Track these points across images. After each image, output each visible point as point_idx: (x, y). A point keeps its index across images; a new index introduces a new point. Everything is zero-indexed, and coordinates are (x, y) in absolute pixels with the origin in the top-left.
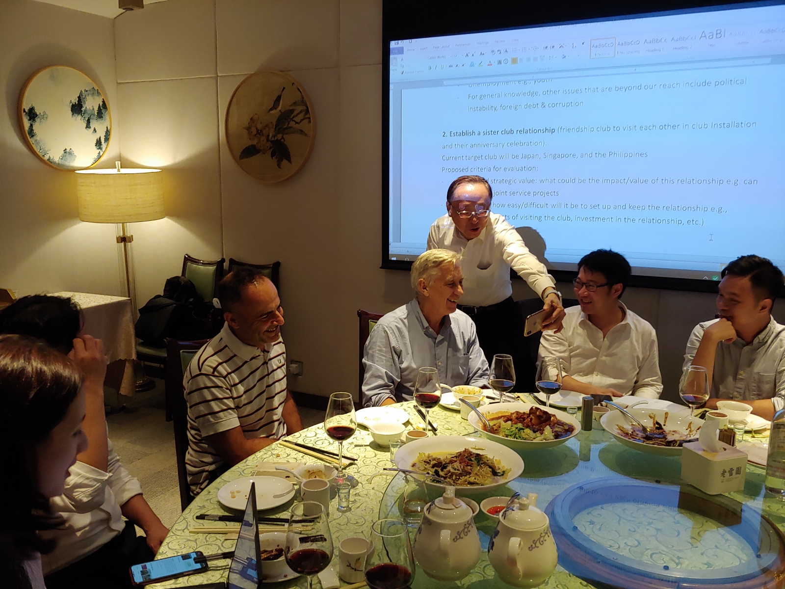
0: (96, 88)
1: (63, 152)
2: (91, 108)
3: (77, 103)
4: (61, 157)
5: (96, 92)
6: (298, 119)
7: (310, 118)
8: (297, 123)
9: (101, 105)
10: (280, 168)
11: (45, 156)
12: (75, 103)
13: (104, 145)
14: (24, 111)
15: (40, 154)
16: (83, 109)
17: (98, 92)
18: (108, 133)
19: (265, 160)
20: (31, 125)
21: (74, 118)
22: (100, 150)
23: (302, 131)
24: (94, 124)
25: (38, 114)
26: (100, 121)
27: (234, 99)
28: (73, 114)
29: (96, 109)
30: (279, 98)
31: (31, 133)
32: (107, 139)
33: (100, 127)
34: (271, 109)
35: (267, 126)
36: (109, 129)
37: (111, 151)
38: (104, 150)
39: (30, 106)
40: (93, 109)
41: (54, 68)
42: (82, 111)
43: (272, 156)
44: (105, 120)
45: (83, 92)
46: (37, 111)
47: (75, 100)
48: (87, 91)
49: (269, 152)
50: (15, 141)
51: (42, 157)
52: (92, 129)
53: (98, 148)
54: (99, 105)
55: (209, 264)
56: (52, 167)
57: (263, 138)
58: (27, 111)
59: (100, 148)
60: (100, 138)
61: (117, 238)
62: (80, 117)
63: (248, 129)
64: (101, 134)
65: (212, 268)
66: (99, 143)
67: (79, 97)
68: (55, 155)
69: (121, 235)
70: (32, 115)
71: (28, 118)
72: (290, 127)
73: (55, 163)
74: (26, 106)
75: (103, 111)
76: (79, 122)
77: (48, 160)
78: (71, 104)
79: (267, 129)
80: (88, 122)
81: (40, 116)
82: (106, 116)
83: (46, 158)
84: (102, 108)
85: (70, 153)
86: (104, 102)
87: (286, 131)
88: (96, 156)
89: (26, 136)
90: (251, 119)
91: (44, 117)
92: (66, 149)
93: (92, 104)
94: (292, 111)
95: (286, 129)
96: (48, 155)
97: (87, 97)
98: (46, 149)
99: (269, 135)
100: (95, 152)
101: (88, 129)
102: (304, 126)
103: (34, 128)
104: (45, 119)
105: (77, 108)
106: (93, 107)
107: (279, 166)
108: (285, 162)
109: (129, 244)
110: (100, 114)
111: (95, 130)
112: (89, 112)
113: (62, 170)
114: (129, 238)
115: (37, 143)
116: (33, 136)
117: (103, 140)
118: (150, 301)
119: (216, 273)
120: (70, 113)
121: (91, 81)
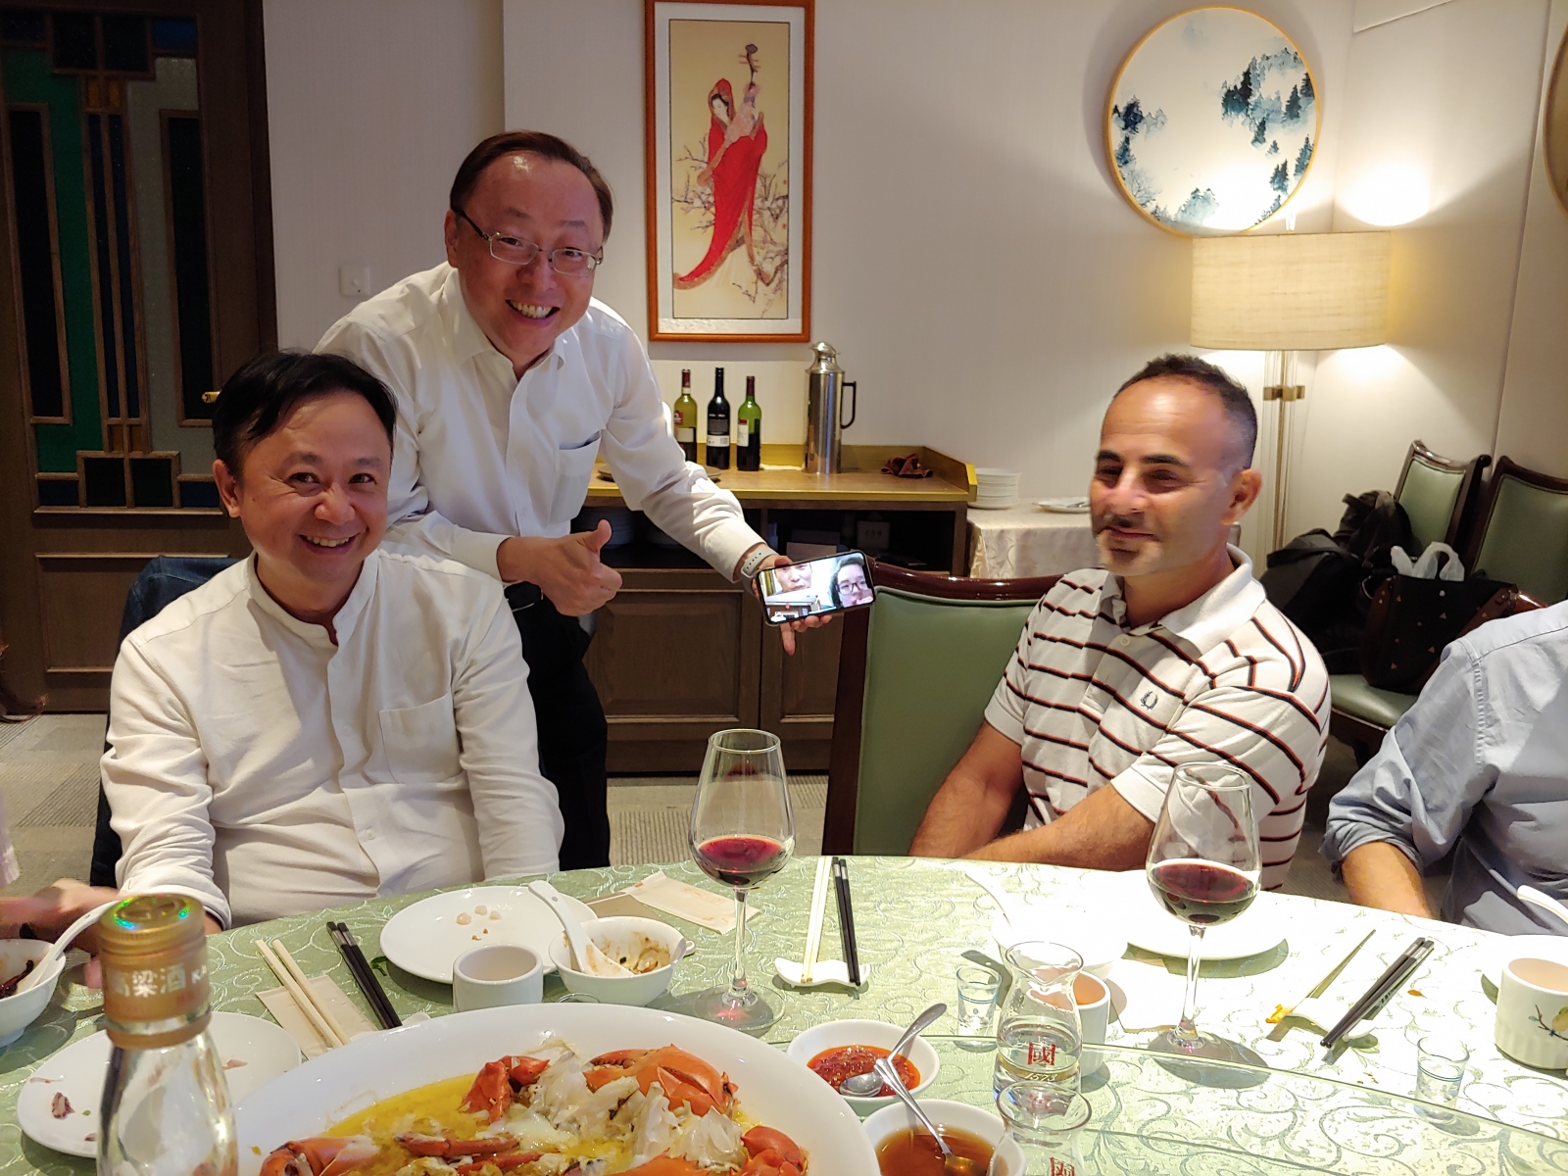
0: (1292, 50)
1: (1189, 197)
2: (1273, 97)
3: (1239, 87)
4: (1183, 208)
5: (1290, 59)
9: (1299, 88)
11: (1148, 204)
12: (1235, 87)
13: (1292, 180)
14: (1116, 110)
15: (1137, 201)
16: (1252, 100)
17: (1295, 58)
18: (1307, 152)
20: (1127, 140)
21: (1228, 120)
22: (1280, 192)
24: (1275, 133)
25: (1144, 115)
26: (1292, 125)
28: (1227, 111)
29: (1286, 97)
31: (1124, 155)
32: (1302, 166)
33: (1288, 140)
36: (1311, 142)
37: (1307, 196)
38: (1289, 191)
39: (1129, 100)
40: (1279, 98)
41: (1198, 11)
42: (1248, 104)
44: (1305, 122)
45: (1259, 60)
46: (1144, 109)
47: (1235, 81)
48: (1268, 58)
50: (1089, 174)
51: (1139, 206)
52: (1268, 144)
53: (1276, 186)
54: (1295, 88)
55: (1448, 467)
56: (1165, 231)
58: (1121, 110)
59: (1282, 188)
60: (1285, 165)
62: (1242, 117)
64: (1290, 154)
65: (1456, 478)
66: (1280, 175)
67: (1247, 74)
68: (1170, 202)
70: (1132, 117)
71: (1123, 124)
73: (1168, 220)
74: (1121, 101)
75: (1302, 102)
76: (1240, 127)
77: (1154, 213)
78: (1225, 90)
80: (1262, 127)
81: (1148, 119)
82: (1310, 111)
83: (1150, 208)
84: (1299, 95)
85: (1205, 199)
86: (1308, 82)
88: (1268, 206)
89: (1114, 162)
91: (1160, 119)
92: (1197, 190)
93: (1274, 88)
96: (1154, 204)
97: (1266, 71)
98: (1152, 190)
100: (1271, 194)
101: (1257, 144)
103: (1131, 146)
104: (1159, 125)
105: (1238, 98)
106: (1277, 93)
109: (1288, 403)
110: (1294, 109)
111: (1275, 147)
112: (1265, 106)
113: (1177, 236)
114: (1291, 390)
115: (1134, 176)
116: (1126, 162)
117: (1291, 170)
118: (1296, 540)
119: (1460, 492)
120: (1220, 109)
121: (1280, 34)
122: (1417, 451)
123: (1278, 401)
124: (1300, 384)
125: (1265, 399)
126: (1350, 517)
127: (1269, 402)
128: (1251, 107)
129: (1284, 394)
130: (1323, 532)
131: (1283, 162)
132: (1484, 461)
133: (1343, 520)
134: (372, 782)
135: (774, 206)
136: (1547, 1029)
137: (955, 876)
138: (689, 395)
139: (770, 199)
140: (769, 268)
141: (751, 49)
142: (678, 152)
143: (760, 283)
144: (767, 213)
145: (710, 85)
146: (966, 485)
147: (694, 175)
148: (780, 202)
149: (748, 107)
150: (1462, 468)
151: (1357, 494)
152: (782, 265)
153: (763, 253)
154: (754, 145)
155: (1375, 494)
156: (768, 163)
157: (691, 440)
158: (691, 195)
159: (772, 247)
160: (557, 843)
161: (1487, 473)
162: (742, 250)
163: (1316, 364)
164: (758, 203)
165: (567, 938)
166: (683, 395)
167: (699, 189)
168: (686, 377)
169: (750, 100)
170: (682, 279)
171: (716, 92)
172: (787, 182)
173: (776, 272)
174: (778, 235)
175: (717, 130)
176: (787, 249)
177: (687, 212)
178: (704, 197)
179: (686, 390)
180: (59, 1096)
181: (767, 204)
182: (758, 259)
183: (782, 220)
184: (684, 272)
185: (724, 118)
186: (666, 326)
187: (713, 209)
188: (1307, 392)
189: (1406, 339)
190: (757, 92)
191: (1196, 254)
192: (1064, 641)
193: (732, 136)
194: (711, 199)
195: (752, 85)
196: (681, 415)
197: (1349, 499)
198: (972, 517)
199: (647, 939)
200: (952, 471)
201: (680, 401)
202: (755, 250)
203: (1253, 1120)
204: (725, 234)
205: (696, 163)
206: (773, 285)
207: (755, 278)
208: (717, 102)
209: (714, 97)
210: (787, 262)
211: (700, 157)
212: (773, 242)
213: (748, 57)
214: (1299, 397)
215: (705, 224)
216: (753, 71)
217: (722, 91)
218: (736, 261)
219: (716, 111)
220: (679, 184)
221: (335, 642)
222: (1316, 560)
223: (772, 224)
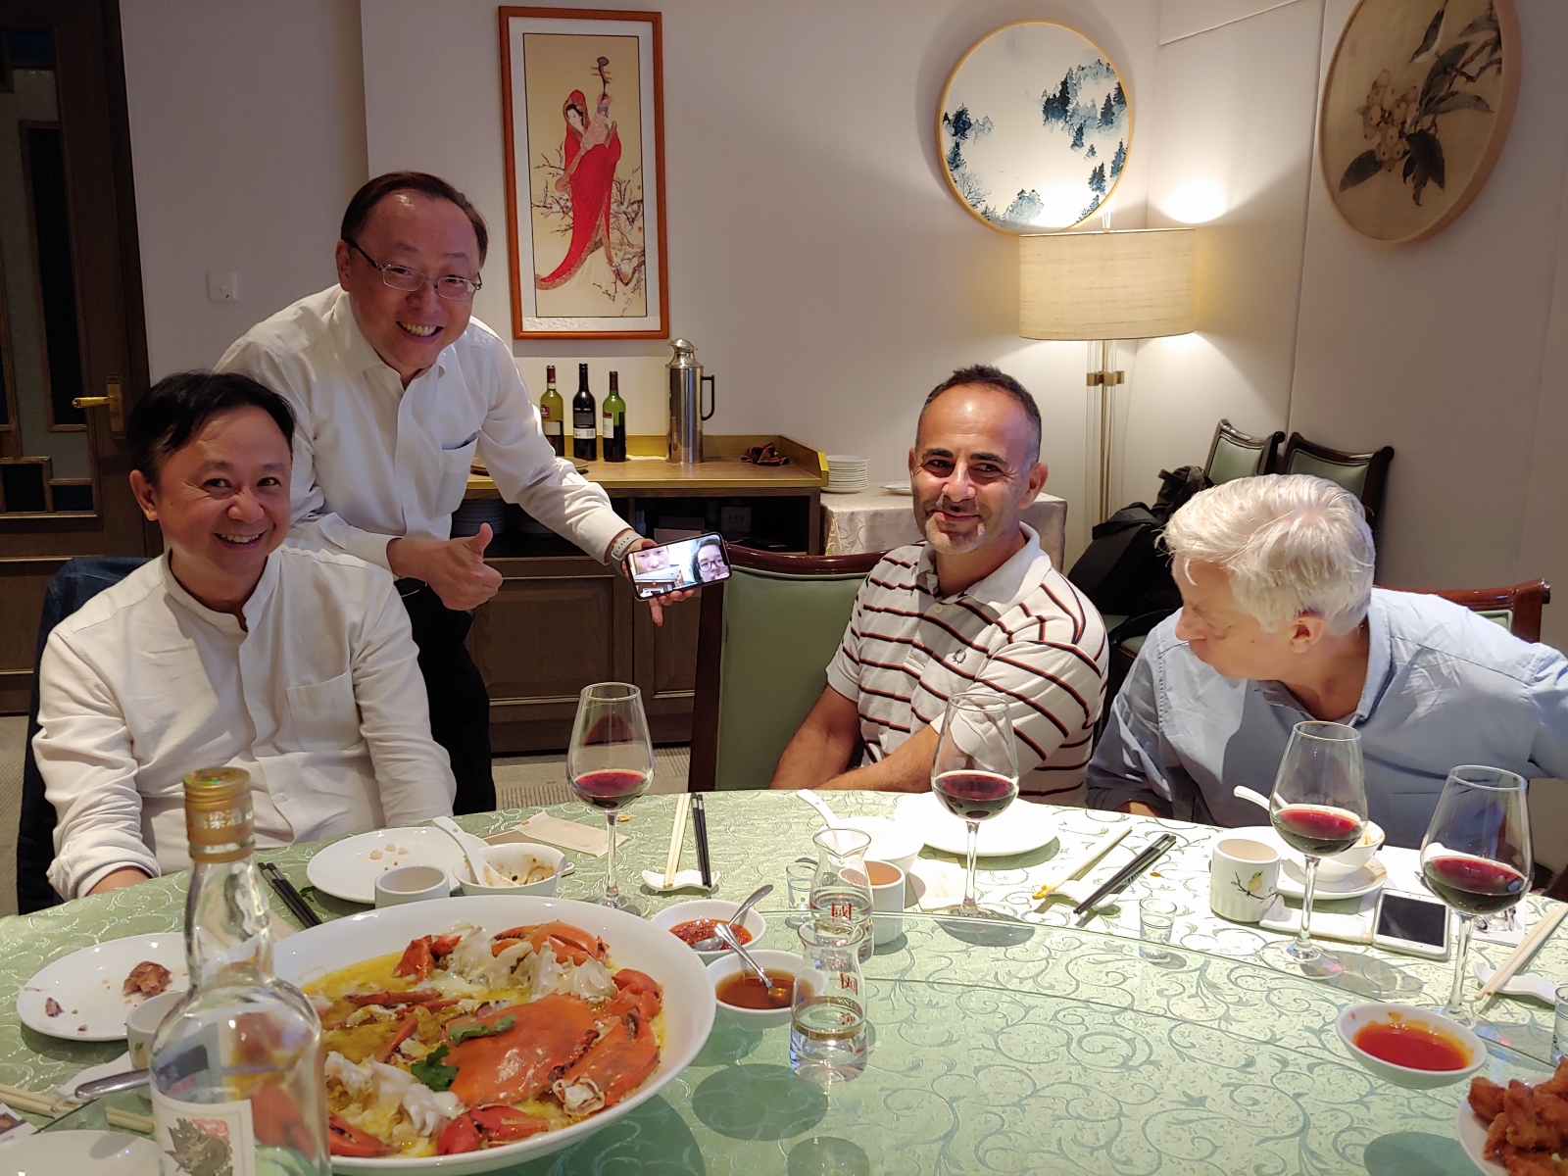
0: (1105, 61)
1: (1016, 197)
2: (1089, 105)
3: (1058, 95)
4: (1011, 208)
5: (1106, 69)
6: (1472, 69)
9: (1112, 97)
10: (1418, 204)
11: (978, 205)
12: (1054, 95)
13: (1109, 182)
14: (946, 117)
15: (968, 202)
16: (1070, 107)
17: (1108, 69)
18: (1121, 154)
19: (1387, 188)
20: (957, 145)
21: (1049, 126)
22: (1098, 193)
23: (1479, 98)
24: (1091, 138)
25: (972, 122)
26: (1106, 130)
28: (1047, 118)
29: (1100, 105)
30: (1439, 16)
31: (955, 160)
32: (1117, 169)
33: (1104, 143)
34: (1417, 53)
35: (1403, 98)
36: (1125, 146)
37: (1121, 196)
38: (1107, 192)
39: (958, 108)
40: (1094, 106)
41: (1017, 26)
42: (1067, 111)
43: (1405, 175)
44: (1118, 127)
45: (1075, 71)
46: (972, 117)
47: (1054, 90)
48: (1083, 69)
49: (1401, 166)
50: (922, 176)
51: (971, 207)
52: (1087, 147)
53: (1094, 187)
54: (1109, 96)
55: (1248, 443)
56: (992, 228)
57: (1393, 132)
58: (951, 117)
59: (1100, 188)
60: (1102, 167)
61: (1088, 375)
62: (1061, 123)
63: (1365, 112)
64: (1106, 157)
65: (1256, 454)
66: (1098, 178)
67: (1064, 84)
68: (999, 203)
69: (1099, 369)
70: (961, 124)
71: (953, 131)
72: (1453, 94)
73: (997, 219)
74: (950, 108)
75: (1115, 109)
76: (1059, 133)
77: (983, 213)
78: (1045, 99)
79: (1403, 105)
80: (1080, 132)
81: (976, 126)
82: (1122, 117)
83: (981, 208)
84: (1112, 103)
85: (1031, 200)
86: (1119, 89)
87: (1443, 105)
88: (1087, 204)
89: (946, 167)
91: (987, 125)
92: (1023, 191)
93: (1090, 96)
94: (1465, 47)
95: (1443, 99)
96: (984, 204)
97: (1082, 81)
98: (981, 192)
99: (1404, 122)
100: (1088, 195)
101: (1076, 148)
102: (1489, 86)
103: (961, 151)
104: (986, 131)
105: (1057, 106)
106: (1093, 101)
107: (1416, 197)
108: (1431, 185)
109: (1109, 388)
110: (1108, 116)
111: (1092, 150)
112: (1082, 113)
113: (1005, 234)
114: (1112, 375)
115: (965, 179)
116: (957, 166)
117: (1107, 171)
118: (1117, 513)
119: (1259, 465)
120: (1041, 116)
121: (1094, 47)
122: (1224, 429)
123: (1100, 385)
124: (1118, 369)
125: (1088, 384)
126: (1166, 491)
127: (1092, 388)
128: (1069, 114)
129: (1106, 379)
130: (1142, 506)
131: (1100, 165)
132: (1278, 437)
133: (1160, 494)
134: (282, 752)
135: (630, 210)
136: (1244, 890)
137: (792, 804)
138: (554, 390)
139: (626, 204)
140: (627, 268)
141: (603, 62)
142: (536, 160)
143: (619, 283)
144: (623, 217)
145: (564, 96)
146: (818, 472)
147: (552, 181)
148: (635, 206)
149: (601, 116)
150: (1260, 444)
151: (1171, 471)
152: (639, 266)
153: (621, 254)
154: (611, 150)
155: (1187, 469)
156: (623, 170)
157: (558, 433)
158: (549, 200)
159: (628, 249)
160: (451, 798)
161: (1282, 447)
162: (601, 252)
163: (1136, 351)
164: (614, 207)
165: (467, 861)
166: (549, 390)
167: (557, 195)
168: (551, 373)
169: (603, 110)
170: (543, 280)
171: (570, 102)
172: (641, 187)
173: (634, 273)
174: (635, 237)
175: (573, 139)
176: (644, 251)
177: (547, 216)
178: (562, 202)
179: (552, 386)
180: (50, 1000)
181: (623, 208)
182: (616, 260)
183: (638, 223)
184: (545, 274)
185: (580, 128)
186: (530, 325)
187: (571, 214)
188: (1126, 377)
189: (1213, 327)
190: (609, 103)
191: (1022, 252)
192: (887, 610)
193: (587, 143)
194: (569, 204)
195: (604, 96)
196: (547, 409)
197: (1164, 475)
198: (826, 500)
199: (534, 860)
200: (806, 459)
201: (545, 397)
202: (613, 252)
203: (1013, 966)
204: (584, 237)
205: (553, 170)
206: (632, 285)
207: (613, 278)
208: (572, 112)
209: (569, 108)
210: (644, 263)
211: (558, 165)
212: (630, 244)
213: (600, 69)
214: (1119, 382)
215: (564, 228)
216: (605, 82)
217: (575, 102)
218: (595, 264)
219: (571, 120)
220: (538, 190)
221: (245, 628)
222: (1134, 531)
223: (629, 227)
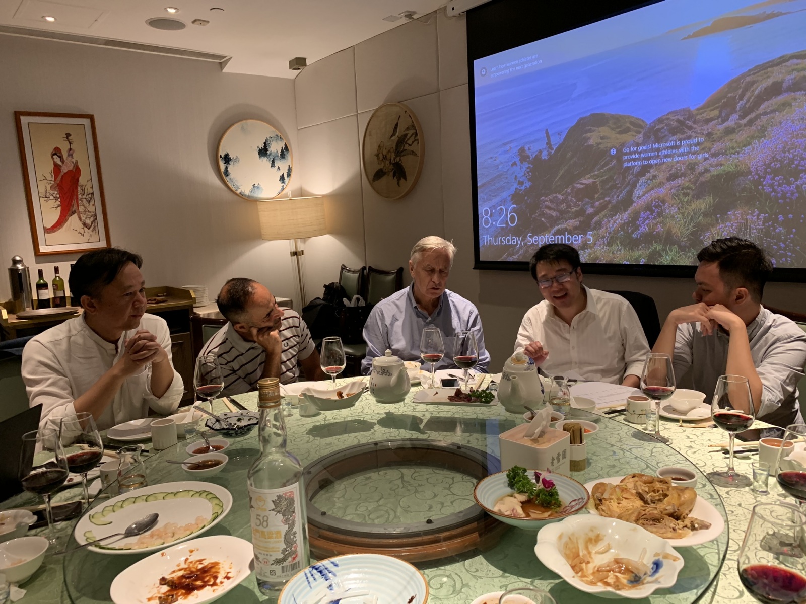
0: (279, 135)
1: (252, 187)
2: (275, 151)
3: (263, 148)
4: (251, 191)
5: (279, 138)
6: (410, 142)
7: (418, 140)
8: (410, 145)
9: (284, 148)
10: (399, 186)
11: (238, 190)
13: (286, 180)
14: (221, 157)
15: (233, 189)
16: (268, 152)
18: (290, 170)
19: (388, 181)
20: (227, 167)
21: (261, 159)
22: (283, 184)
23: (413, 152)
24: (278, 163)
25: (231, 158)
26: (283, 161)
27: (368, 132)
28: (260, 157)
29: (279, 151)
30: (397, 125)
31: (226, 173)
32: (289, 175)
33: (283, 165)
34: (392, 136)
35: (389, 151)
36: (290, 166)
37: (292, 185)
38: (286, 183)
39: (225, 153)
41: (244, 122)
43: (394, 176)
44: (287, 159)
45: (268, 139)
46: (231, 156)
47: (262, 146)
48: (271, 138)
49: (392, 174)
50: (214, 180)
51: (235, 191)
52: (276, 168)
53: (281, 182)
54: (282, 148)
55: (354, 272)
56: (245, 199)
57: (388, 162)
58: (223, 156)
59: (283, 182)
60: (283, 175)
61: (291, 253)
62: (266, 158)
63: (377, 155)
64: (284, 171)
65: (357, 275)
66: (282, 178)
67: (265, 143)
68: (246, 189)
69: (294, 250)
70: (227, 159)
71: (224, 162)
72: (405, 150)
73: (246, 195)
74: (222, 153)
75: (285, 153)
76: (265, 162)
77: (241, 193)
78: (258, 149)
79: (390, 153)
80: (273, 162)
81: (233, 160)
82: (288, 156)
83: (239, 192)
84: (284, 150)
85: (258, 187)
86: (286, 145)
87: (402, 154)
88: (280, 189)
89: (223, 176)
90: (379, 147)
91: (237, 160)
92: (255, 184)
93: (275, 148)
94: (406, 135)
95: (402, 152)
96: (240, 190)
97: (271, 142)
98: (238, 185)
99: (391, 159)
100: (280, 185)
101: (273, 167)
102: (415, 148)
103: (228, 169)
105: (263, 152)
107: (398, 184)
108: (402, 180)
109: (299, 257)
110: (283, 156)
111: (279, 168)
112: (273, 154)
113: (250, 201)
114: (300, 252)
115: (231, 180)
116: (227, 175)
117: (285, 176)
118: (311, 302)
119: (359, 279)
120: (258, 156)
121: (274, 130)
122: (343, 268)
123: (296, 256)
124: (302, 249)
125: (291, 256)
126: (326, 292)
127: (293, 257)
128: (268, 155)
129: (297, 253)
130: (319, 298)
132: (364, 268)
133: (324, 294)
135: (87, 197)
138: (59, 277)
139: (85, 195)
140: (88, 222)
141: (68, 135)
142: (40, 177)
143: (85, 228)
144: (84, 201)
145: (51, 150)
146: (191, 298)
147: (49, 187)
148: (90, 196)
149: (70, 158)
150: (359, 271)
151: (327, 284)
152: (94, 220)
153: (85, 216)
154: (75, 173)
155: (333, 283)
157: (63, 295)
158: (48, 194)
159: (88, 214)
161: (366, 272)
163: (305, 242)
164: (80, 196)
166: (56, 277)
168: (57, 270)
169: (70, 155)
170: (48, 229)
171: (54, 152)
172: (92, 187)
173: (92, 224)
174: (91, 209)
175: (57, 168)
176: (96, 214)
177: (47, 201)
179: (57, 275)
181: (84, 197)
182: (83, 219)
183: (92, 203)
184: (49, 227)
185: (60, 163)
186: (43, 249)
187: (59, 200)
188: (305, 252)
189: (334, 232)
190: (74, 152)
191: (259, 207)
193: (64, 169)
194: (58, 196)
195: (70, 149)
196: (57, 285)
197: (325, 286)
200: (186, 294)
201: (54, 280)
202: (81, 215)
204: (67, 211)
205: (48, 181)
206: (91, 229)
207: (83, 226)
208: (55, 157)
209: (54, 154)
210: (96, 219)
211: (51, 179)
212: (89, 212)
213: (67, 138)
214: (303, 254)
215: (56, 206)
216: (70, 143)
217: (57, 152)
218: (73, 221)
219: (56, 160)
220: (42, 190)
222: (319, 307)
223: (87, 205)
